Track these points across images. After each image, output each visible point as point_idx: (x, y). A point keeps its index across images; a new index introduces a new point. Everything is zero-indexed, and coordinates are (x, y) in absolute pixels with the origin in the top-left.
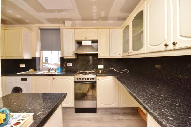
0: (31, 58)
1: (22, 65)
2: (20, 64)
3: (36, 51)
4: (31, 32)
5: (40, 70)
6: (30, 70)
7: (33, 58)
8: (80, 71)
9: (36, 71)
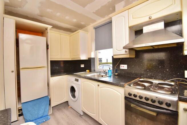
0: (87, 59)
1: (82, 66)
2: (81, 65)
3: (91, 51)
4: (88, 34)
5: (95, 71)
6: (87, 71)
7: (89, 58)
8: (141, 78)
9: (91, 72)
